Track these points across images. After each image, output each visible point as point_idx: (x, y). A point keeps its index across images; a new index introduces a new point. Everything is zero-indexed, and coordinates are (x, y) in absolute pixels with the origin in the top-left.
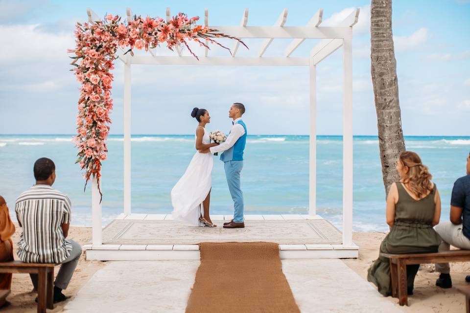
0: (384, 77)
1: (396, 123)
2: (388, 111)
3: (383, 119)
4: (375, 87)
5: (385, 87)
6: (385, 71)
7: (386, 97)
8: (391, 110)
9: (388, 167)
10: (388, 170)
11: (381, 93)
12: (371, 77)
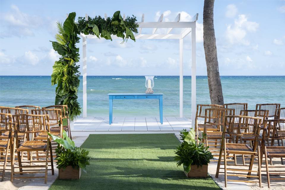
0: (209, 47)
1: (215, 69)
2: (212, 63)
3: (210, 67)
4: (205, 52)
5: (210, 52)
6: (210, 44)
7: (211, 57)
8: (213, 63)
9: (212, 90)
10: (212, 91)
11: (208, 55)
12: (204, 47)
